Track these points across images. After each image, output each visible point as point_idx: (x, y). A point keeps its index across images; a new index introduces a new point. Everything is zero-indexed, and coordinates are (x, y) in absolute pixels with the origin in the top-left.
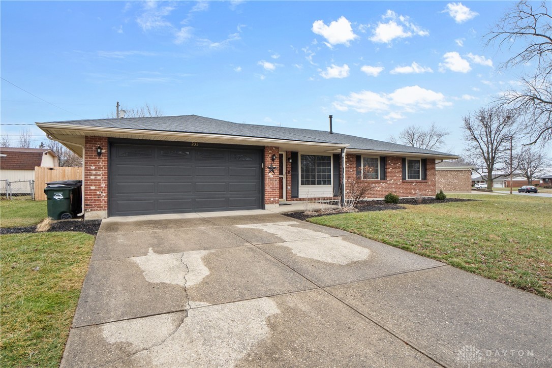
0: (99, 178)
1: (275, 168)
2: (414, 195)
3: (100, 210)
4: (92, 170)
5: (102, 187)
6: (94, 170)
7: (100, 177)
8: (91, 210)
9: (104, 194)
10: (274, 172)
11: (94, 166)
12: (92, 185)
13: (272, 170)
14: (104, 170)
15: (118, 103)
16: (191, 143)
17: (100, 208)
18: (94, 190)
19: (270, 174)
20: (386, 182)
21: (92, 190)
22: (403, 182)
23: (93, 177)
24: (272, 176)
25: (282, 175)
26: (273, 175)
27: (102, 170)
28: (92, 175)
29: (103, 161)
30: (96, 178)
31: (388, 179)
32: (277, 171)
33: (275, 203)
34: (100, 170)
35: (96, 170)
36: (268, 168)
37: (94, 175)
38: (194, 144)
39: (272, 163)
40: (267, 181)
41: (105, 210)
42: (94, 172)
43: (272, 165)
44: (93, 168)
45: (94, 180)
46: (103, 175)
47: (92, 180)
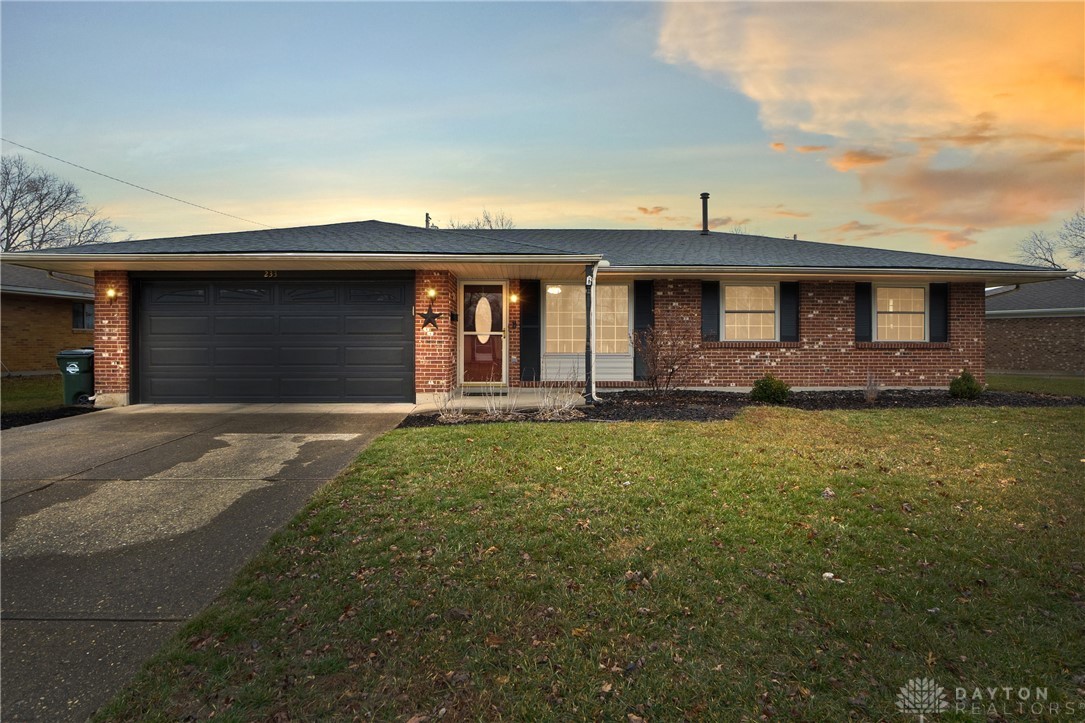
0: (114, 338)
1: (438, 316)
2: (898, 381)
3: (116, 392)
4: (104, 326)
5: (118, 355)
6: (108, 326)
7: (116, 337)
8: (104, 392)
9: (122, 366)
10: (435, 325)
11: (107, 319)
12: (104, 351)
13: (430, 319)
14: (121, 326)
15: (427, 215)
16: (263, 272)
17: (116, 389)
18: (108, 359)
19: (428, 331)
20: (798, 348)
21: (104, 358)
22: (858, 348)
23: (105, 338)
24: (430, 334)
25: (500, 329)
26: (432, 330)
27: (119, 326)
28: (103, 335)
29: (119, 311)
30: (109, 338)
31: (805, 340)
32: (444, 323)
33: (438, 391)
34: (115, 327)
35: (109, 326)
36: (422, 315)
37: (108, 334)
38: (269, 274)
39: (430, 306)
40: (419, 344)
41: (123, 392)
42: (107, 330)
43: (430, 310)
44: (106, 322)
45: (108, 342)
46: (120, 335)
47: (104, 342)
